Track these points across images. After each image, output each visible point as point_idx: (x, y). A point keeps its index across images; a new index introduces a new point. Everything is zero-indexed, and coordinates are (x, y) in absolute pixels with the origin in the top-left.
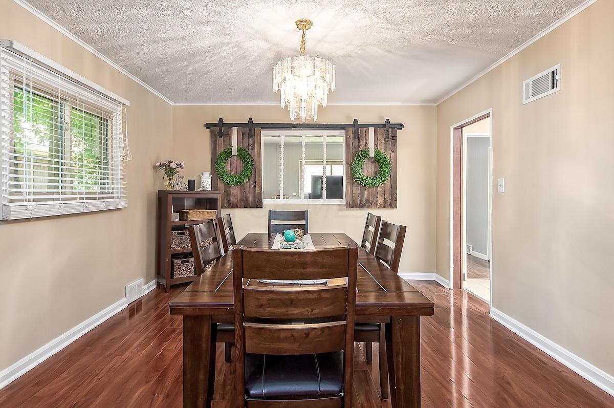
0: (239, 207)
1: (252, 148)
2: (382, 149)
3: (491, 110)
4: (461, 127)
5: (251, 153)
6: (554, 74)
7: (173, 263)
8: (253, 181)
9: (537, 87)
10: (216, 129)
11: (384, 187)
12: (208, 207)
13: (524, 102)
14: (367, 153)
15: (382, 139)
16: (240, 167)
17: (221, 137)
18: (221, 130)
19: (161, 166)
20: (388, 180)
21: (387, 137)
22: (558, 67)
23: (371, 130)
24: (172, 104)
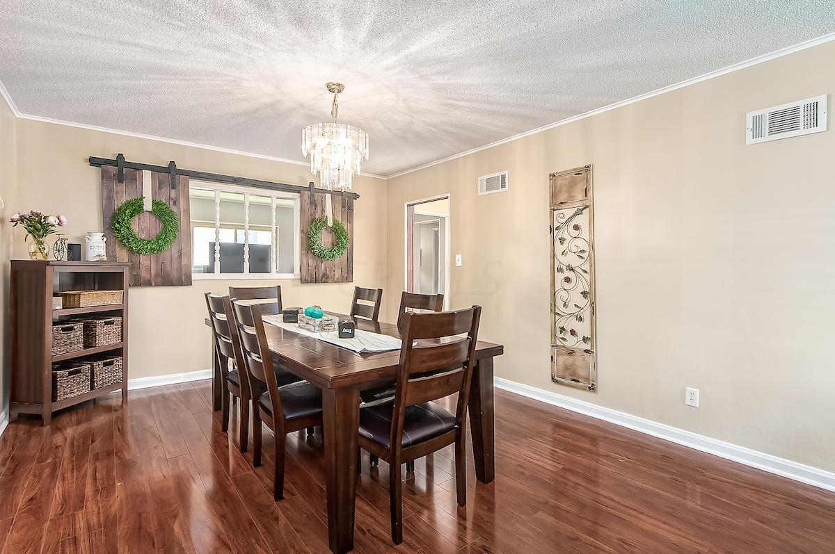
0: (153, 284)
1: (175, 203)
2: (339, 219)
3: (449, 195)
4: (413, 205)
5: (174, 209)
6: (503, 177)
7: (54, 377)
8: (178, 248)
9: (490, 184)
10: (113, 170)
11: (340, 259)
12: (97, 286)
13: (479, 194)
14: (326, 222)
15: (339, 207)
16: (156, 229)
17: (121, 181)
18: (120, 171)
19: (22, 219)
20: (345, 252)
21: (344, 207)
22: (506, 173)
23: (328, 197)
24: (19, 115)
